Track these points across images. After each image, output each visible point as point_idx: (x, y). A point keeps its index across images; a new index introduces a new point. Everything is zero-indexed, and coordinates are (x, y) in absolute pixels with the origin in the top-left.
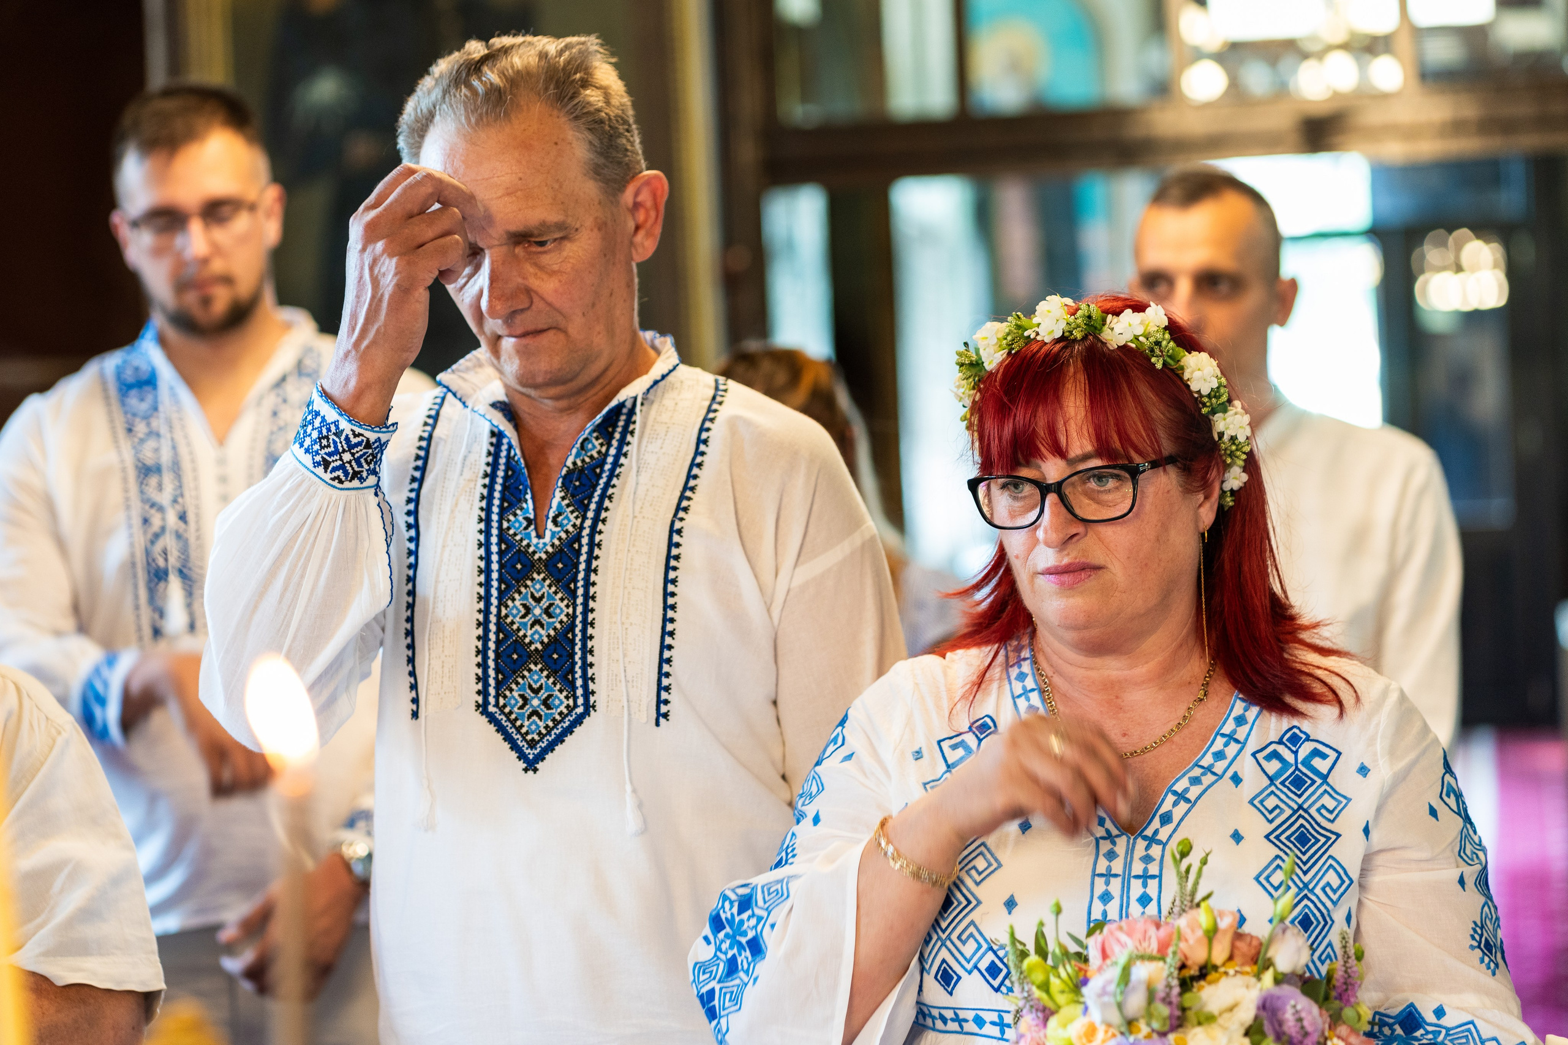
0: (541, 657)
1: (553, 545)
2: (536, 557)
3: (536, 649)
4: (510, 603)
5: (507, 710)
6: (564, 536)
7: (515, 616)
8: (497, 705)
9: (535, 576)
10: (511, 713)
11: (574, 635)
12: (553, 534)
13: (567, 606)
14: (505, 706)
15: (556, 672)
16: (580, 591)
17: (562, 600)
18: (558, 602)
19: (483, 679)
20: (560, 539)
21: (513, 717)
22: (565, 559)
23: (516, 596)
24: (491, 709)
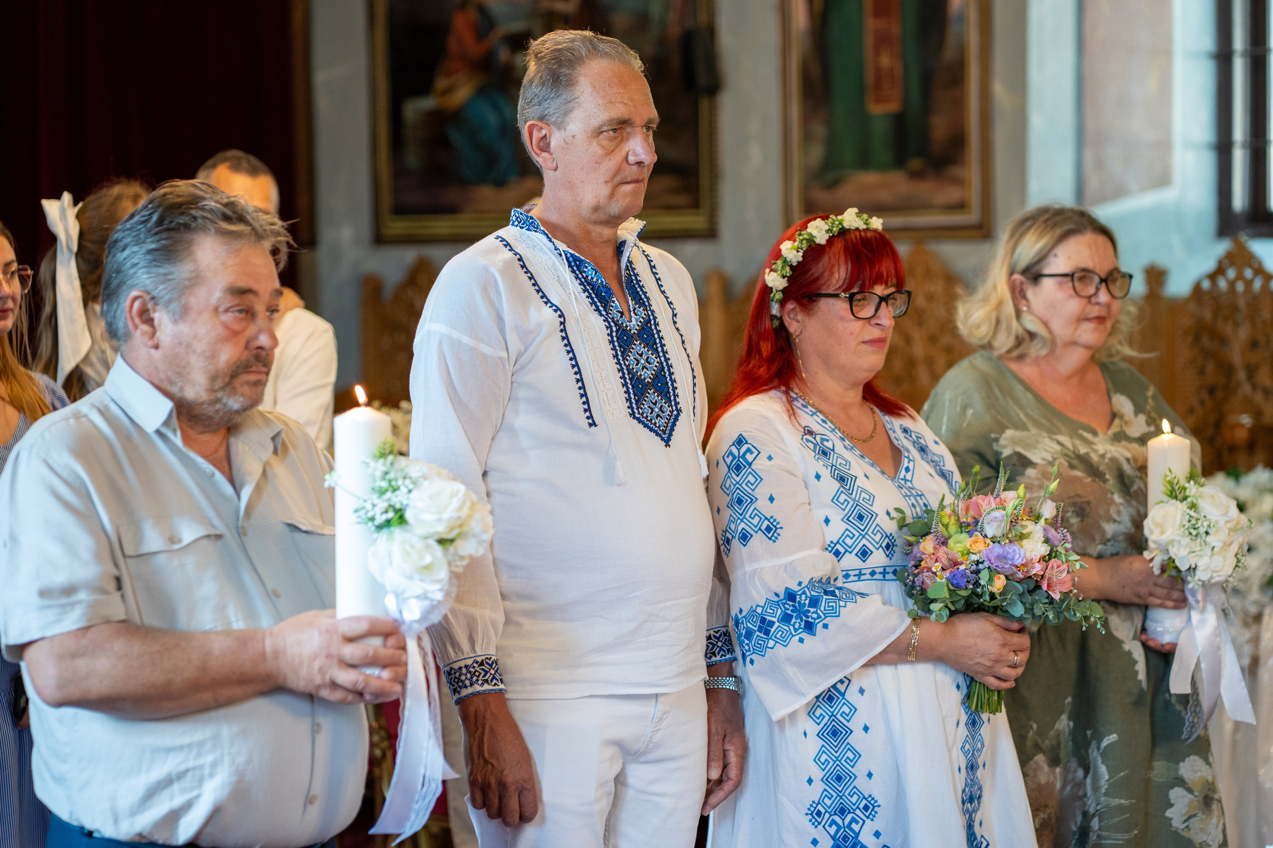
0: (652, 385)
1: (638, 325)
2: (632, 332)
3: (648, 382)
4: (628, 358)
5: (645, 415)
6: (642, 320)
7: (633, 365)
8: (639, 413)
9: (635, 342)
10: (647, 416)
11: (665, 373)
12: (636, 320)
13: (656, 358)
14: (643, 413)
15: (661, 393)
16: (660, 349)
17: (652, 354)
18: (651, 356)
19: (628, 400)
20: (640, 322)
21: (649, 418)
22: (646, 333)
23: (630, 354)
24: (637, 415)
